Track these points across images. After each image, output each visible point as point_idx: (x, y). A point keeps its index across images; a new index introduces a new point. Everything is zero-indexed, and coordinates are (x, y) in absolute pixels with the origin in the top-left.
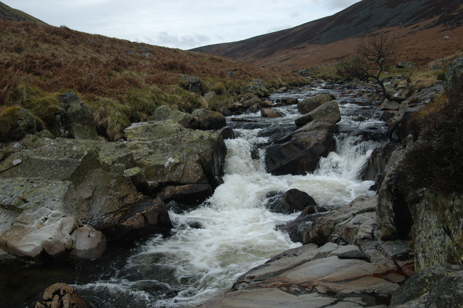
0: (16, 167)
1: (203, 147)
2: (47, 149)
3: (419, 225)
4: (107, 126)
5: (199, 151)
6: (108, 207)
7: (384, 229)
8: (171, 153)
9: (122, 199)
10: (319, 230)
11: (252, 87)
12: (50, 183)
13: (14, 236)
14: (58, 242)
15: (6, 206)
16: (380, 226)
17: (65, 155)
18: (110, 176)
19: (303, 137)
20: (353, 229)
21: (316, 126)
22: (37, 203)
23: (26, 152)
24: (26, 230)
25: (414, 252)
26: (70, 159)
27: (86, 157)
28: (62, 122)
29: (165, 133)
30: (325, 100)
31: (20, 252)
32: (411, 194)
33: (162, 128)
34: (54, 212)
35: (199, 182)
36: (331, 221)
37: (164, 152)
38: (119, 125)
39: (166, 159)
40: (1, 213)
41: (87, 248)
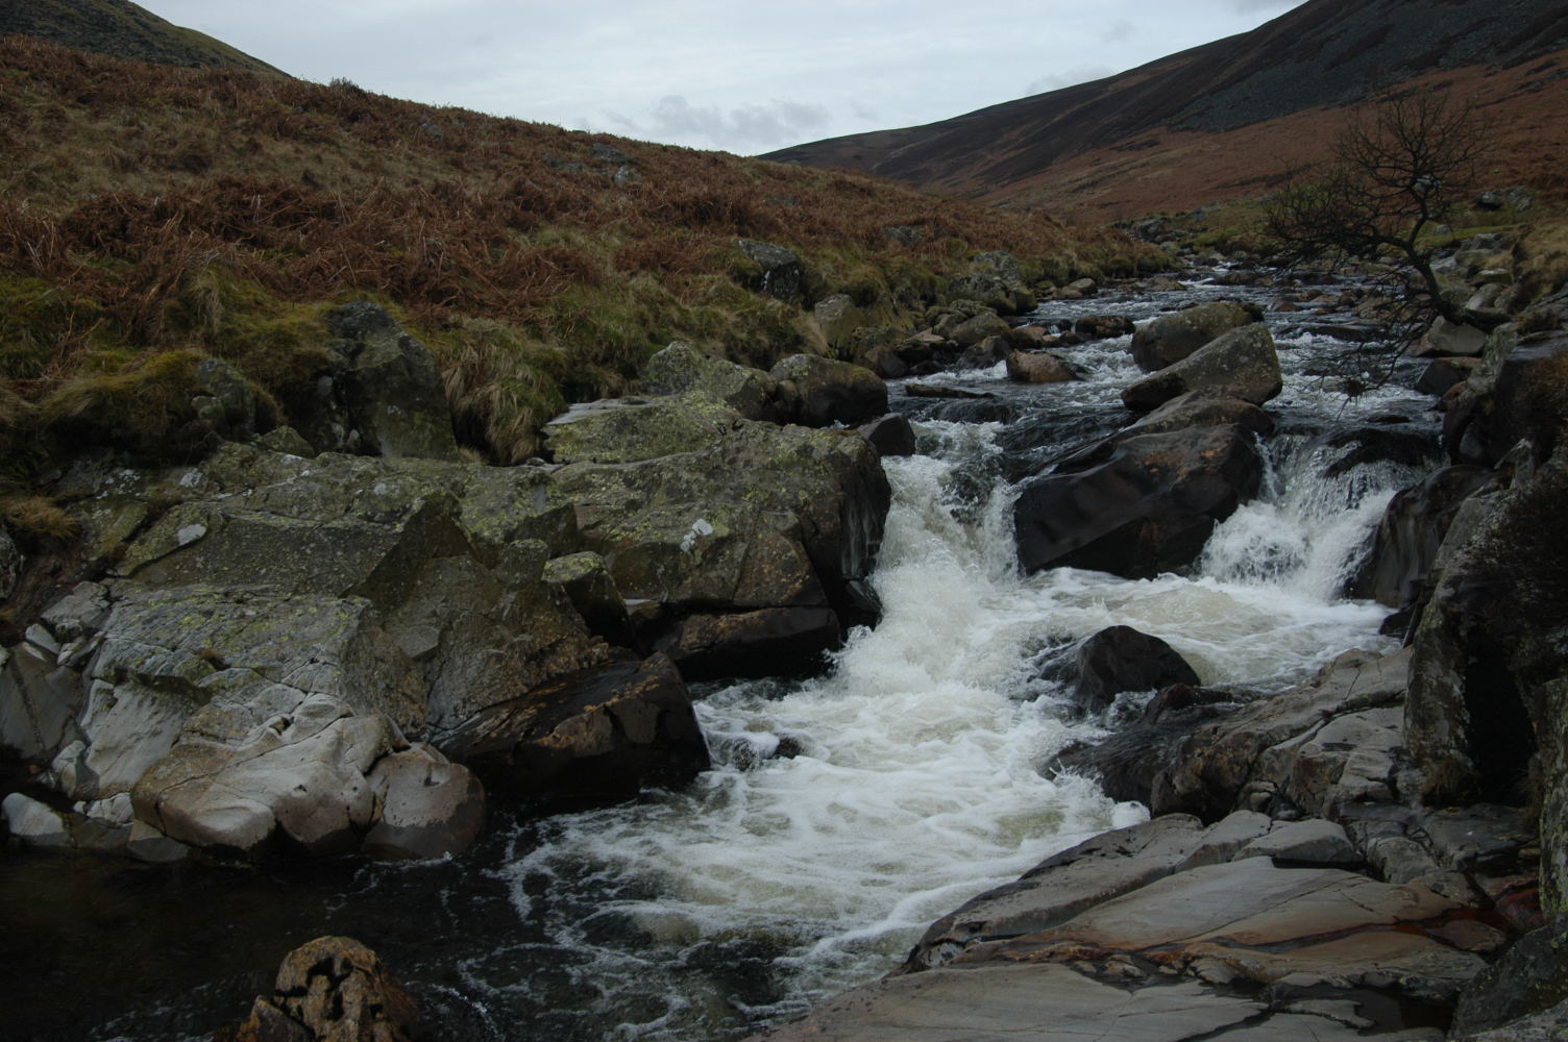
0: (189, 552)
1: (811, 482)
2: (290, 491)
3: (1558, 754)
4: (487, 415)
5: (796, 496)
6: (490, 686)
7: (1434, 766)
8: (702, 502)
9: (537, 657)
10: (1205, 767)
11: (974, 280)
12: (298, 603)
13: (183, 779)
14: (324, 801)
15: (156, 678)
16: (1417, 754)
17: (348, 510)
18: (499, 581)
19: (1150, 450)
20: (1324, 764)
21: (1197, 411)
22: (256, 670)
23: (220, 500)
24: (223, 761)
25: (1538, 846)
26: (366, 526)
27: (417, 518)
28: (339, 402)
29: (680, 435)
30: (1227, 321)
31: (202, 833)
32: (1528, 645)
33: (671, 419)
34: (312, 700)
35: (797, 601)
36: (1249, 735)
37: (678, 501)
38: (527, 411)
39: (686, 525)
40: (140, 704)
41: (421, 821)
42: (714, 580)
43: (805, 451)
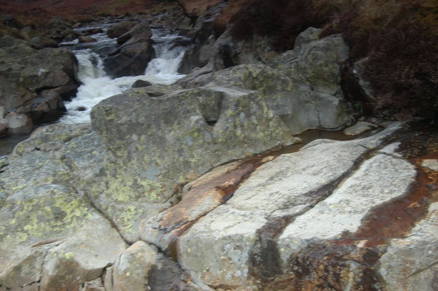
1: (64, 58)
5: (62, 62)
6: (16, 103)
8: (40, 65)
9: (23, 96)
19: (130, 49)
39: (38, 70)
41: (19, 126)
42: (48, 82)
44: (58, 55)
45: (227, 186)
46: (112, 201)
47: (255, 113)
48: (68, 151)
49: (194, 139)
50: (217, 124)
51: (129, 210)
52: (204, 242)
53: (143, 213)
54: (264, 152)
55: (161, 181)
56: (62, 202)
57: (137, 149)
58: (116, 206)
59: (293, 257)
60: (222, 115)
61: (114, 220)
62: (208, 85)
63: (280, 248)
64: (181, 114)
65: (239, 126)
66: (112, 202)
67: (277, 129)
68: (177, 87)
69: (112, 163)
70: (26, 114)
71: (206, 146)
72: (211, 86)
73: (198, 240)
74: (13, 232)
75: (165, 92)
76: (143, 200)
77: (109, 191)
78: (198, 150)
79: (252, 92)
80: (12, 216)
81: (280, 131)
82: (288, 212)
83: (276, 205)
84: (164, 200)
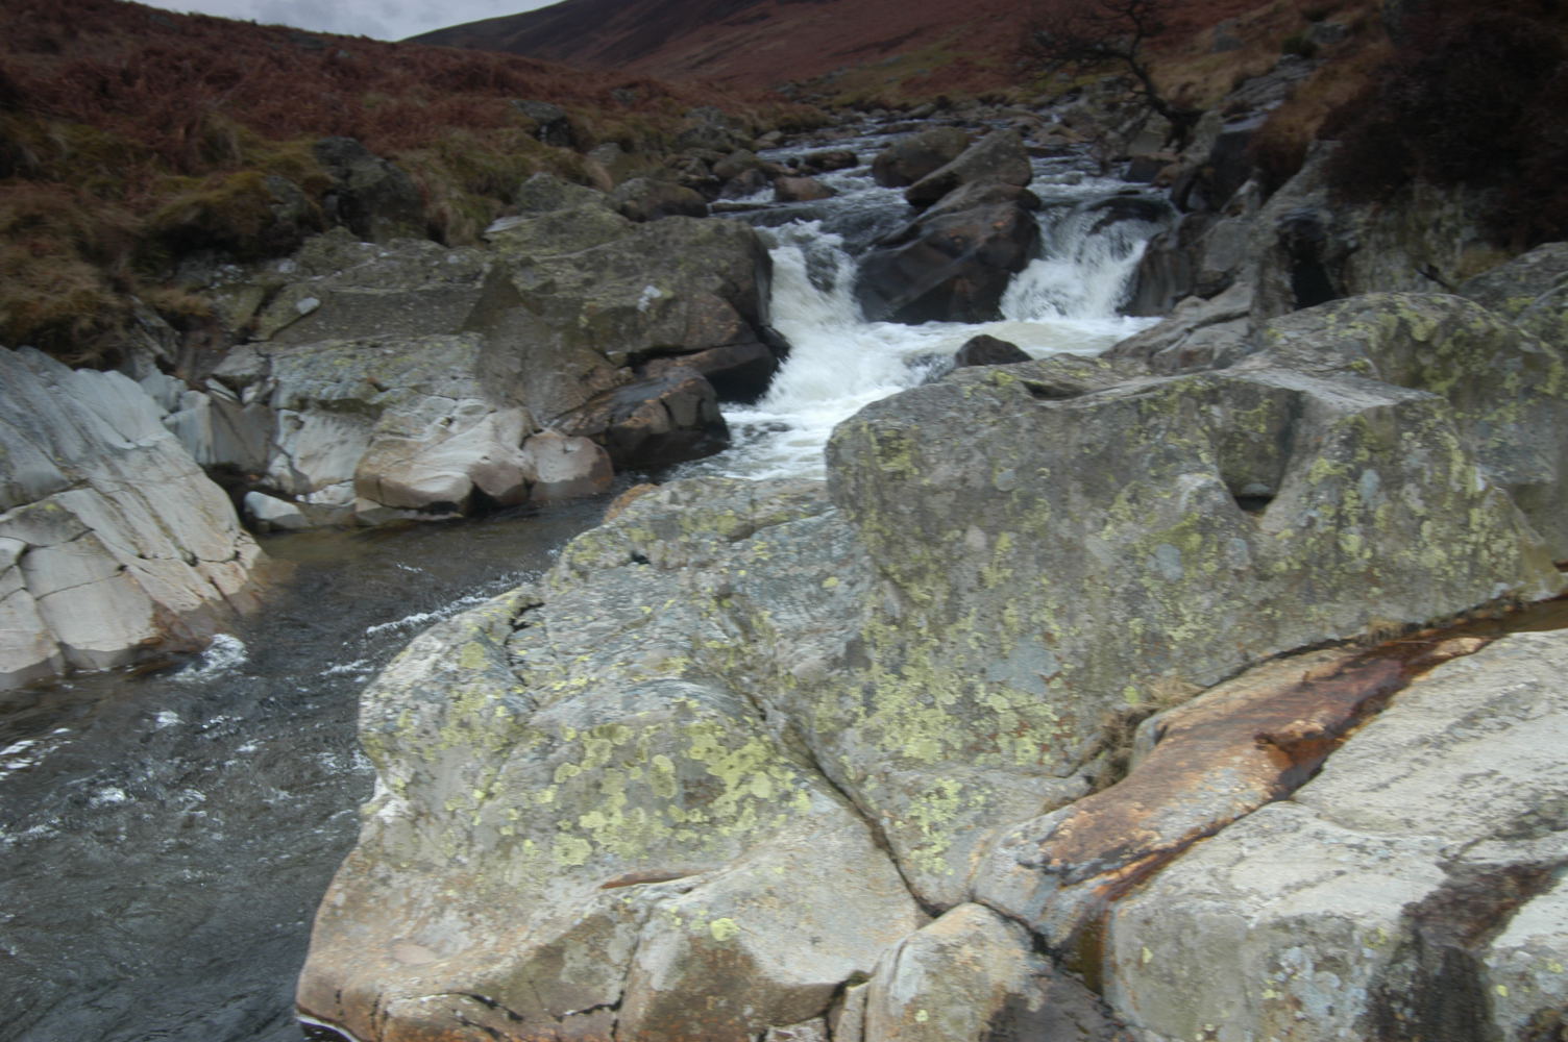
0: (310, 319)
1: (728, 253)
2: (374, 270)
5: (718, 264)
6: (560, 399)
8: (647, 274)
9: (585, 378)
12: (424, 342)
13: (390, 463)
14: (504, 466)
15: (335, 402)
17: (428, 278)
22: (414, 388)
23: (318, 281)
24: (415, 450)
26: (451, 286)
27: (489, 279)
28: (343, 217)
31: (417, 496)
32: (1330, 245)
34: (464, 403)
35: (735, 341)
37: (626, 275)
38: (472, 221)
39: (638, 292)
40: (324, 423)
41: (569, 477)
42: (667, 332)
43: (719, 230)
44: (709, 241)
45: (1299, 734)
46: (885, 755)
47: (1417, 474)
48: (742, 573)
49: (1187, 558)
50: (1272, 509)
51: (940, 793)
52: (1204, 929)
53: (987, 805)
54: (1444, 620)
55: (1057, 700)
56: (713, 744)
57: (981, 580)
58: (895, 773)
59: (1542, 1023)
60: (1294, 475)
61: (885, 822)
62: (1246, 365)
63: (1491, 983)
64: (1145, 465)
65: (1353, 519)
66: (880, 760)
67: (1499, 536)
68: (1132, 367)
69: (893, 622)
70: (594, 437)
71: (1228, 583)
72: (1256, 369)
73: (1184, 921)
74: (543, 830)
75: (1090, 383)
76: (992, 763)
77: (874, 721)
78: (1199, 598)
79: (1411, 395)
80: (544, 776)
81: (1508, 546)
82: (1529, 851)
83: (1486, 820)
84: (1064, 768)
